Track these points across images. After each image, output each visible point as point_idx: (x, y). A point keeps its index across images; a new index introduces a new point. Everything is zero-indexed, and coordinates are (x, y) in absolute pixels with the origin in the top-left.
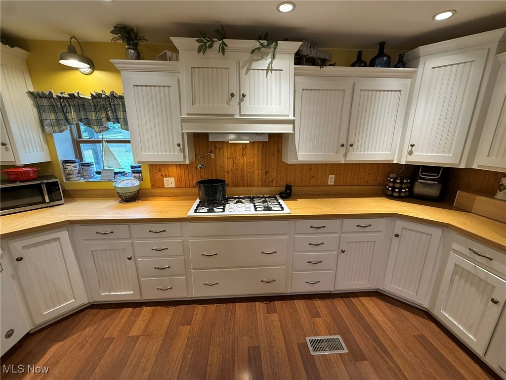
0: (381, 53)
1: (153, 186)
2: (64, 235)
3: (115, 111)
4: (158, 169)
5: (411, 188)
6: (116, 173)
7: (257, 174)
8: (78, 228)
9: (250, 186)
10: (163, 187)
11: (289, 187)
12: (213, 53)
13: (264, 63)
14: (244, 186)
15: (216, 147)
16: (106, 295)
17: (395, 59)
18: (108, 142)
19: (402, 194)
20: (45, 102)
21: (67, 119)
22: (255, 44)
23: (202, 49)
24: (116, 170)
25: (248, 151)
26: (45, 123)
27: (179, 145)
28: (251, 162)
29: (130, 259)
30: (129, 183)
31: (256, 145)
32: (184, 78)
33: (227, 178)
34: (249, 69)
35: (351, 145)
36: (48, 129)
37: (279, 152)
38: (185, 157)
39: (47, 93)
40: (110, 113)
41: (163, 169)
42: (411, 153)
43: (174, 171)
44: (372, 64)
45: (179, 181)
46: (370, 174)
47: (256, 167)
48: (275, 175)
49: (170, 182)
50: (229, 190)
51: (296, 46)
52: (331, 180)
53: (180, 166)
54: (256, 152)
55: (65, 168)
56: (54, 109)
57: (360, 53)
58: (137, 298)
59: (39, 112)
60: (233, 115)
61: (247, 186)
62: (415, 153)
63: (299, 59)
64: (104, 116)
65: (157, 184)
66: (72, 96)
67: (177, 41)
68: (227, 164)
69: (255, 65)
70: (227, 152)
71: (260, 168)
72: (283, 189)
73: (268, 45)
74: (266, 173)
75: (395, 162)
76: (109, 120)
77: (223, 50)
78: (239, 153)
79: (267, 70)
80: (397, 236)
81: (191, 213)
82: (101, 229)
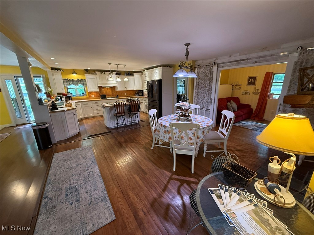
0: (129, 73)
1: (89, 97)
2: (80, 103)
4: (90, 93)
5: (139, 94)
7: (111, 94)
9: (110, 96)
11: (117, 96)
13: (111, 75)
16: (87, 116)
17: (131, 74)
20: (65, 80)
21: (69, 84)
22: (109, 73)
23: (101, 73)
25: (109, 89)
26: (65, 84)
27: (97, 88)
28: (109, 91)
32: (98, 77)
34: (109, 76)
35: (127, 88)
36: (65, 86)
37: (115, 89)
38: (98, 90)
42: (136, 88)
43: (93, 93)
44: (128, 75)
45: (95, 96)
46: (132, 92)
49: (93, 96)
50: (106, 97)
51: (116, 73)
52: (125, 94)
53: (95, 92)
56: (67, 82)
58: (93, 115)
59: (64, 82)
60: (107, 83)
63: (116, 74)
64: (78, 83)
65: (90, 97)
66: (72, 79)
67: (96, 72)
68: (105, 92)
71: (111, 92)
73: (111, 73)
74: (113, 93)
77: (104, 73)
78: (107, 89)
82: (86, 102)
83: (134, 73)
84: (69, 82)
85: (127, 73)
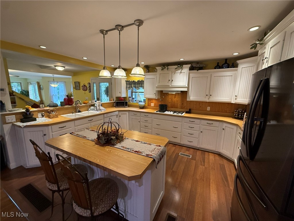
0: (226, 63)
1: (148, 105)
2: (127, 113)
3: (142, 84)
4: (150, 100)
6: (140, 101)
7: (179, 104)
8: (130, 112)
9: (177, 108)
10: (151, 106)
11: (190, 110)
12: (166, 70)
13: (179, 71)
14: (174, 108)
15: (166, 95)
18: (139, 92)
19: (239, 117)
20: (128, 83)
21: (131, 86)
22: (176, 66)
23: (163, 69)
24: (140, 100)
26: (127, 87)
27: (155, 94)
28: (177, 100)
29: (139, 122)
30: (142, 104)
31: (179, 94)
32: (158, 76)
33: (169, 105)
34: (175, 73)
35: (211, 95)
36: (127, 89)
37: (187, 97)
38: (156, 97)
39: (129, 81)
40: (141, 85)
41: (151, 101)
42: (236, 99)
43: (154, 101)
45: (155, 105)
46: (227, 108)
47: (179, 102)
48: (186, 105)
49: (152, 105)
50: (169, 109)
52: (209, 109)
54: (179, 97)
55: (129, 99)
57: (218, 63)
59: (126, 85)
60: (169, 86)
61: (176, 108)
62: (237, 99)
64: (139, 86)
65: (149, 105)
66: (133, 81)
67: (157, 68)
68: (170, 100)
69: (177, 72)
70: (170, 97)
71: (180, 102)
72: (188, 110)
73: (180, 67)
74: (182, 104)
75: (232, 102)
76: (140, 87)
77: (168, 69)
79: (180, 73)
80: (223, 129)
81: (155, 112)
83: (238, 62)
84: (131, 85)
85: (220, 65)
